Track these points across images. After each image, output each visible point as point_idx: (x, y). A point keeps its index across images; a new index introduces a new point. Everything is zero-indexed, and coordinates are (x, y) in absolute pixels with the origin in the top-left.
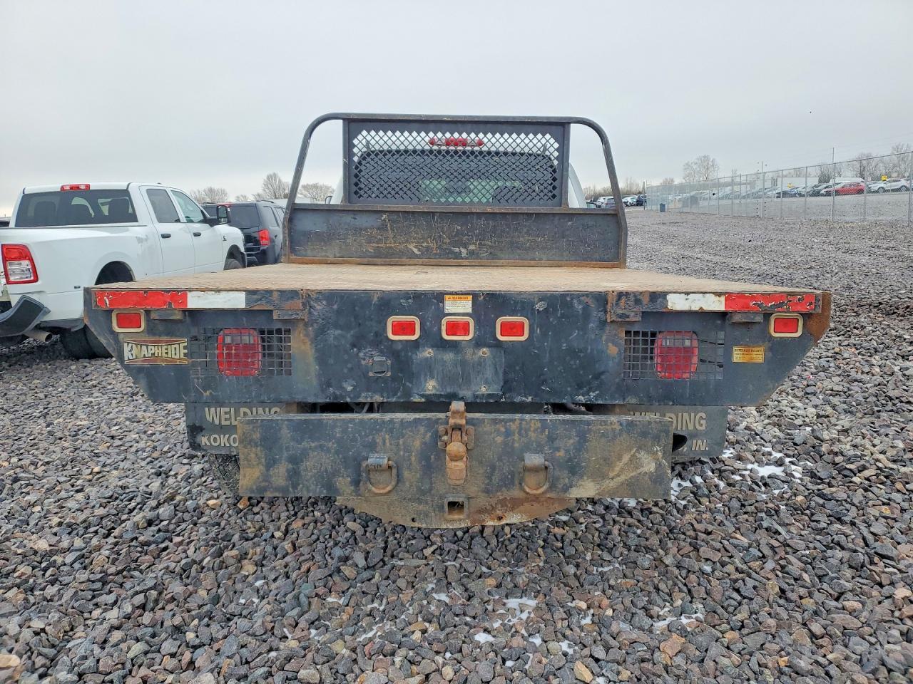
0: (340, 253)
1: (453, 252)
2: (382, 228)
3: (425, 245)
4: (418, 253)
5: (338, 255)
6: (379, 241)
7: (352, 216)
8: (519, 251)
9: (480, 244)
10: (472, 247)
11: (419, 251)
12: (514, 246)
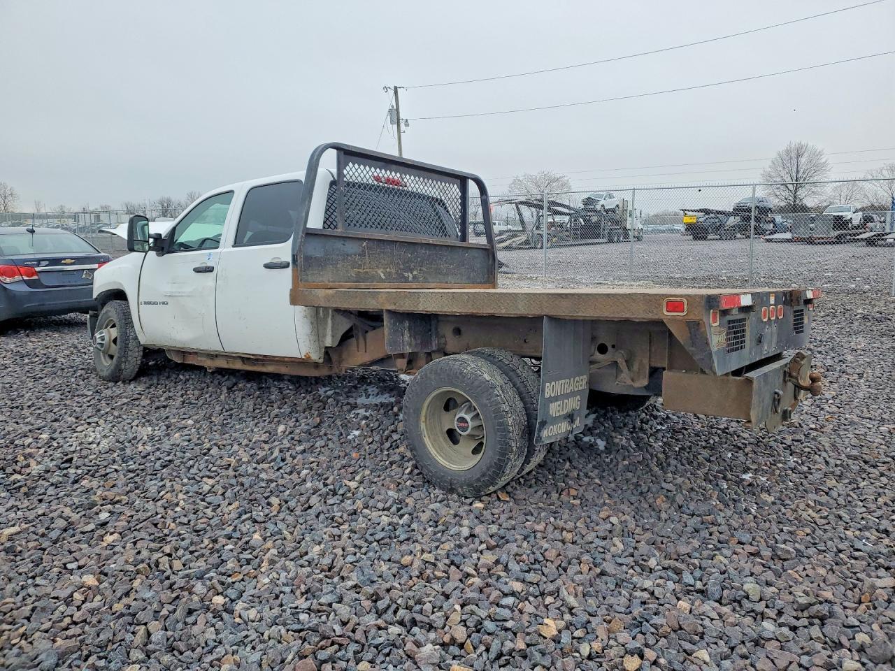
0: (332, 278)
1: (404, 277)
2: (362, 255)
3: (388, 270)
4: (383, 277)
5: (331, 280)
6: (360, 266)
7: (342, 242)
8: (440, 276)
9: (420, 270)
10: (415, 273)
11: (384, 275)
12: (438, 272)
